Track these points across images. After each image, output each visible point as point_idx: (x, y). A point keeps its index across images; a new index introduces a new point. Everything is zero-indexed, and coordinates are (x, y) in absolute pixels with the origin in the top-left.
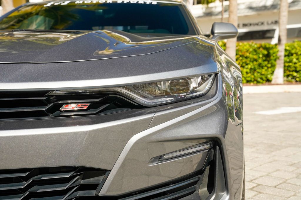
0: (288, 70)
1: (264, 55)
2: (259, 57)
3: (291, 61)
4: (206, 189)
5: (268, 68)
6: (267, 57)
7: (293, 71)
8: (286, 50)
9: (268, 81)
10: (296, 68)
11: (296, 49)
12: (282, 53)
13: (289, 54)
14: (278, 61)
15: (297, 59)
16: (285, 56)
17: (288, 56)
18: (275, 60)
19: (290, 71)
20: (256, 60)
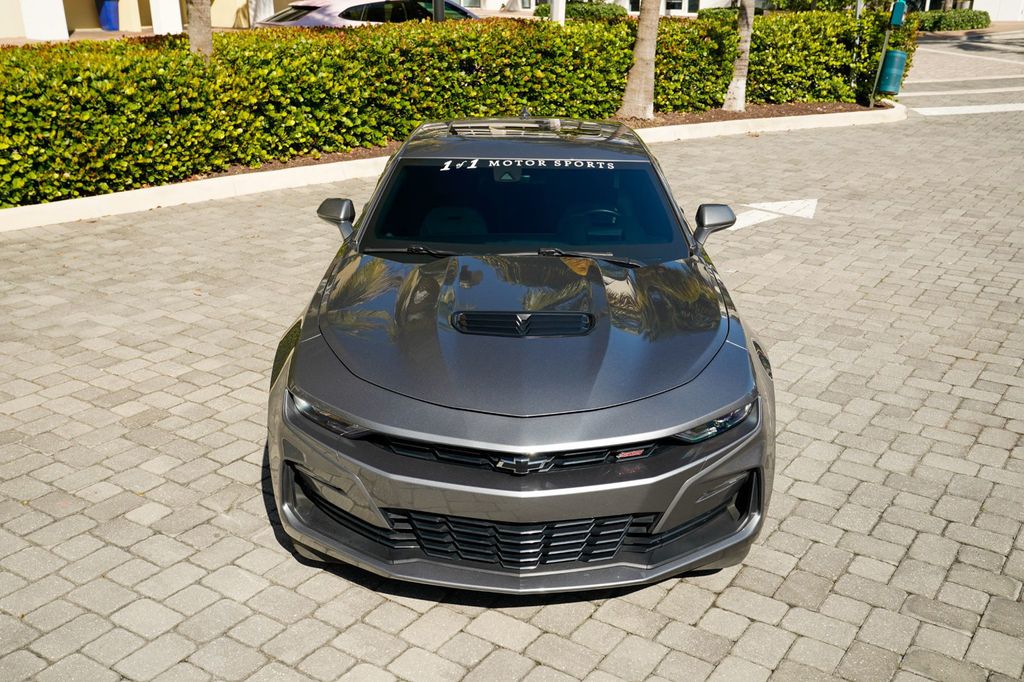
0: (755, 79)
1: (712, 52)
2: (702, 56)
3: (761, 62)
4: (734, 505)
5: (718, 77)
6: (718, 55)
7: (763, 82)
8: (754, 37)
9: (717, 104)
10: (770, 74)
11: (775, 35)
12: (747, 46)
13: (759, 46)
14: (737, 61)
15: (774, 57)
16: (752, 50)
17: (758, 49)
18: (732, 61)
19: (758, 82)
20: (694, 63)
